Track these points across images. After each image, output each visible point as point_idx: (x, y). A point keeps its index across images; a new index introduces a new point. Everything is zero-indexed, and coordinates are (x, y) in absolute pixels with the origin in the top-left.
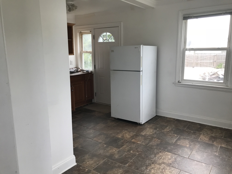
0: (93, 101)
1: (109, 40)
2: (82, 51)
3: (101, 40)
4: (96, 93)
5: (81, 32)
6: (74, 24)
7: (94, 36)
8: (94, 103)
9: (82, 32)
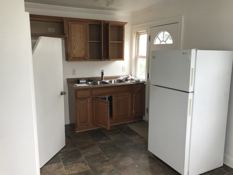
0: (144, 119)
1: (166, 42)
2: (138, 55)
3: (157, 42)
4: (147, 109)
5: (137, 33)
6: (126, 23)
7: (150, 36)
8: (145, 121)
9: (139, 32)
